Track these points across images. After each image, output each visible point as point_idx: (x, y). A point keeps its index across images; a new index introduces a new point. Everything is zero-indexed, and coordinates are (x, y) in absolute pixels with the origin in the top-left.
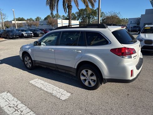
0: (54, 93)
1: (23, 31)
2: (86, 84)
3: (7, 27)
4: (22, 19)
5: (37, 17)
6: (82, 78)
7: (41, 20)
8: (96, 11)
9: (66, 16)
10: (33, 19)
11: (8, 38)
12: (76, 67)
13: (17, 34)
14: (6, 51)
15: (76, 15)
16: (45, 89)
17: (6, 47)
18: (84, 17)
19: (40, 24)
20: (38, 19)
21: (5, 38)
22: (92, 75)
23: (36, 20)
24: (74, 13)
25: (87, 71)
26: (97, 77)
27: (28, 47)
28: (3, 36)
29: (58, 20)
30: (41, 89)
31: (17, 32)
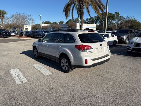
0: (43, 72)
1: (45, 32)
2: (64, 68)
3: (36, 29)
4: (48, 23)
5: (61, 21)
6: (62, 64)
7: (63, 24)
8: (114, 15)
9: (85, 20)
10: (57, 23)
11: (34, 37)
12: (58, 57)
13: (41, 34)
14: (28, 46)
15: (95, 19)
16: (39, 70)
17: (30, 44)
18: (102, 21)
19: (61, 27)
20: (61, 22)
21: (32, 37)
22: (66, 63)
23: (60, 24)
24: (93, 17)
25: (64, 60)
26: (69, 64)
27: (36, 43)
28: (31, 36)
29: (77, 23)
30: (37, 69)
31: (42, 33)
